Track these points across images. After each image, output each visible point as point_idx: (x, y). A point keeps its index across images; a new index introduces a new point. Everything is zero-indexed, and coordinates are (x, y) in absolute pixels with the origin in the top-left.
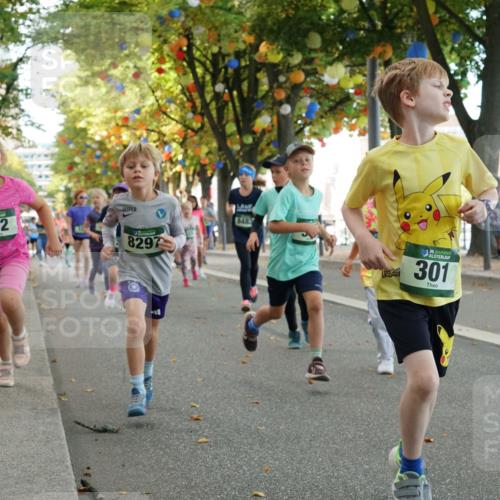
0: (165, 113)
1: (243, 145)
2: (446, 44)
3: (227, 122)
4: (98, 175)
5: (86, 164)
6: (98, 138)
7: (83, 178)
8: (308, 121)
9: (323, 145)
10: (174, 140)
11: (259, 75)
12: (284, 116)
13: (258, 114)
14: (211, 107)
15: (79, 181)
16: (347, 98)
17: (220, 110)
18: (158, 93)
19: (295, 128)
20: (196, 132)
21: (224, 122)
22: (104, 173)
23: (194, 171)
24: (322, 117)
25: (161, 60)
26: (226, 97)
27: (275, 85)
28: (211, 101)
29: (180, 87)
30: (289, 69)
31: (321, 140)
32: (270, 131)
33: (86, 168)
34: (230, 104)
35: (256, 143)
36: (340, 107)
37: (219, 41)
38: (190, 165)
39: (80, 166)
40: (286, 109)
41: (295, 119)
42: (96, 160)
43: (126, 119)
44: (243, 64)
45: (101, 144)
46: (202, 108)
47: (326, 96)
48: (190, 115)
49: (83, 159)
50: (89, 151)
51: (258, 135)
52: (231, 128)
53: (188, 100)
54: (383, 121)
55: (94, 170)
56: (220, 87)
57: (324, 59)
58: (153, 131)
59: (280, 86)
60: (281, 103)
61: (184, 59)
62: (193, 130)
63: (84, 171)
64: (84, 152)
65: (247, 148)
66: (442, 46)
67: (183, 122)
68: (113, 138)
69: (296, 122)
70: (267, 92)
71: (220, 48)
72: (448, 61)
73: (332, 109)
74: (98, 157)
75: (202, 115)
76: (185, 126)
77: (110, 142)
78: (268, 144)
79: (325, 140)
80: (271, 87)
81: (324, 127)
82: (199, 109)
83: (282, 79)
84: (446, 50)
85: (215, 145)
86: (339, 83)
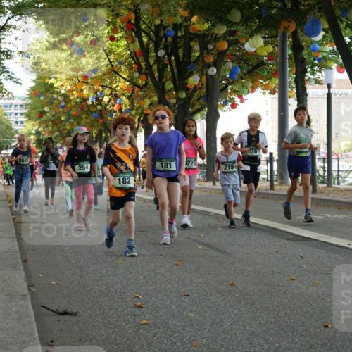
0: (116, 73)
1: (178, 99)
2: (342, 22)
3: (166, 80)
4: (62, 121)
5: (53, 113)
6: (63, 92)
7: (50, 123)
8: (231, 81)
9: (242, 101)
10: (123, 94)
11: (192, 44)
12: (211, 76)
13: (191, 74)
14: (153, 69)
15: (47, 126)
16: (262, 64)
17: (161, 71)
18: (112, 57)
19: (220, 87)
20: (140, 88)
21: (164, 80)
22: (68, 120)
23: (139, 119)
24: (242, 78)
25: (115, 30)
26: (166, 61)
27: (205, 52)
28: (154, 64)
29: (129, 52)
30: (216, 39)
31: (240, 97)
32: (200, 88)
33: (54, 116)
34: (169, 67)
35: (189, 98)
36: (256, 70)
37: (161, 15)
38: (136, 114)
39: (48, 114)
40: (213, 71)
41: (220, 80)
42: (61, 110)
43: (86, 77)
44: (180, 34)
45: (65, 96)
46: (146, 69)
47: (245, 61)
48: (137, 75)
49: (50, 109)
50: (56, 102)
51: (191, 91)
52: (169, 85)
53: (135, 62)
54: (290, 82)
55: (60, 117)
56: (161, 53)
57: (244, 31)
58: (107, 87)
59: (209, 52)
60: (209, 66)
61: (133, 30)
62: (139, 87)
63: (52, 119)
64: (52, 103)
65: (182, 102)
66: (339, 22)
67: (131, 80)
68: (74, 92)
69: (221, 82)
70: (199, 57)
71: (162, 21)
72: (343, 35)
73: (250, 72)
74: (63, 107)
75: (146, 74)
76: (132, 83)
77: (72, 94)
78: (199, 99)
79: (244, 97)
80: (202, 53)
81: (243, 86)
82: (144, 70)
83: (211, 47)
84: (342, 26)
85: (156, 99)
86: (255, 51)
